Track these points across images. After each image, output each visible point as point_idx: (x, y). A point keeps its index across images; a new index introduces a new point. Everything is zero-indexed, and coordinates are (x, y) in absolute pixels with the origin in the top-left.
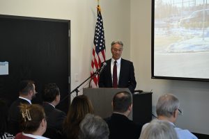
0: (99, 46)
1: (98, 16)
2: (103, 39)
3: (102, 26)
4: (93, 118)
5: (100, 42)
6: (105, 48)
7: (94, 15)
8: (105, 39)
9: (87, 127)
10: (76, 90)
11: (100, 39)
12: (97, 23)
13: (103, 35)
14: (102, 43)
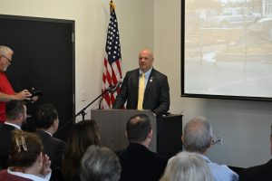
0: (112, 54)
1: (111, 14)
2: (117, 45)
3: (116, 29)
4: (98, 151)
5: (113, 49)
6: (120, 57)
7: (106, 14)
8: (121, 45)
9: (90, 164)
10: (82, 112)
11: (114, 44)
12: (110, 25)
13: (118, 40)
14: (116, 50)
